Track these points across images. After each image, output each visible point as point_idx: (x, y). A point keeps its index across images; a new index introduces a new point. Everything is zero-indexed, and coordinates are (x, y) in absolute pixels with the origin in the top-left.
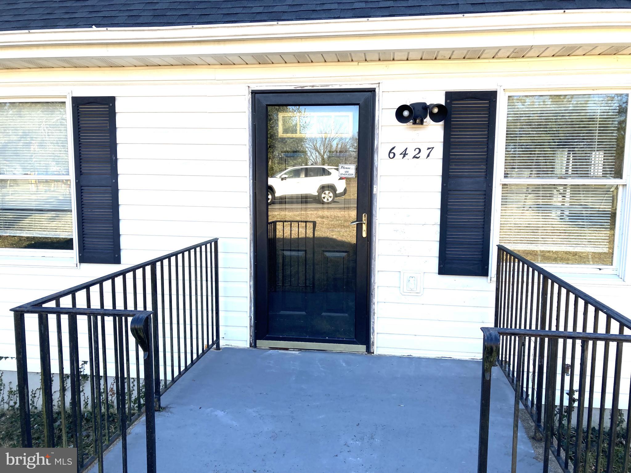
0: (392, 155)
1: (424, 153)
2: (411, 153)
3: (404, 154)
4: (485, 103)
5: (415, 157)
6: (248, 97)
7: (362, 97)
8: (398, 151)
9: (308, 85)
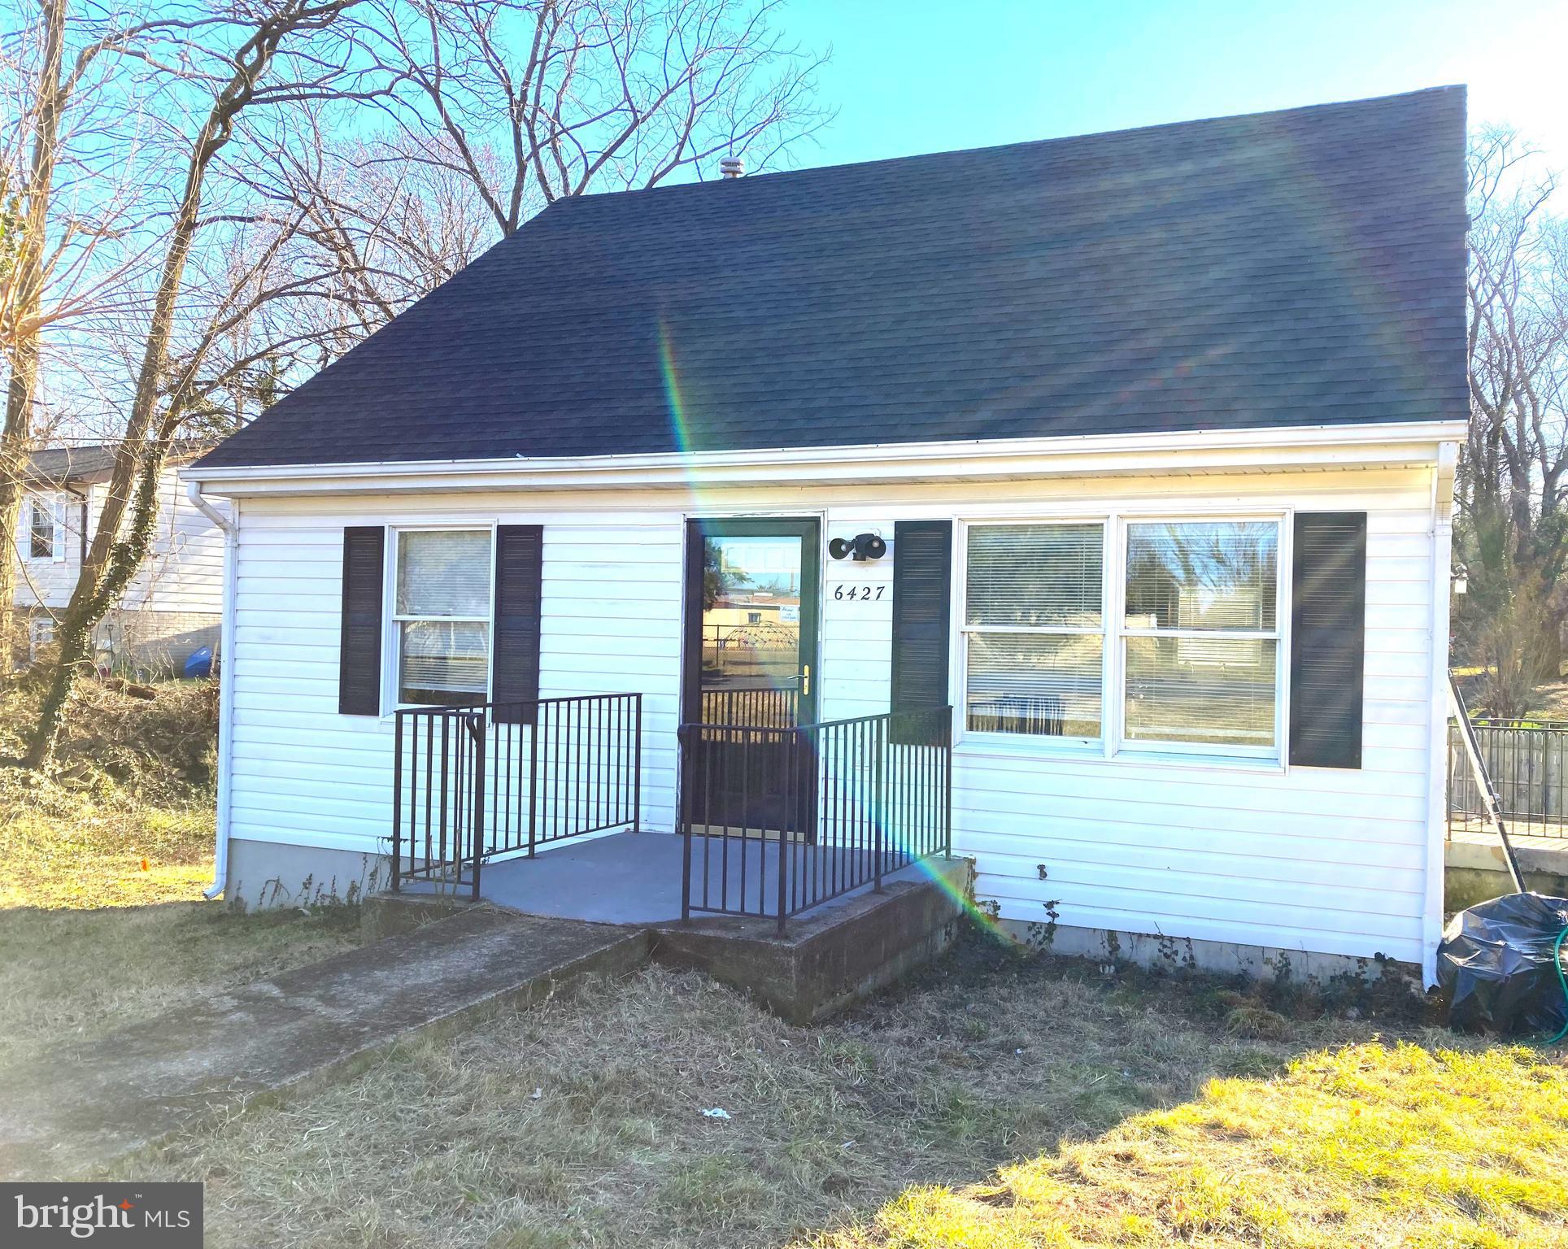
0: (838, 596)
1: (874, 593)
2: (860, 593)
3: (852, 594)
4: (938, 535)
5: (863, 598)
6: (683, 526)
7: (805, 526)
8: (845, 591)
9: (748, 513)
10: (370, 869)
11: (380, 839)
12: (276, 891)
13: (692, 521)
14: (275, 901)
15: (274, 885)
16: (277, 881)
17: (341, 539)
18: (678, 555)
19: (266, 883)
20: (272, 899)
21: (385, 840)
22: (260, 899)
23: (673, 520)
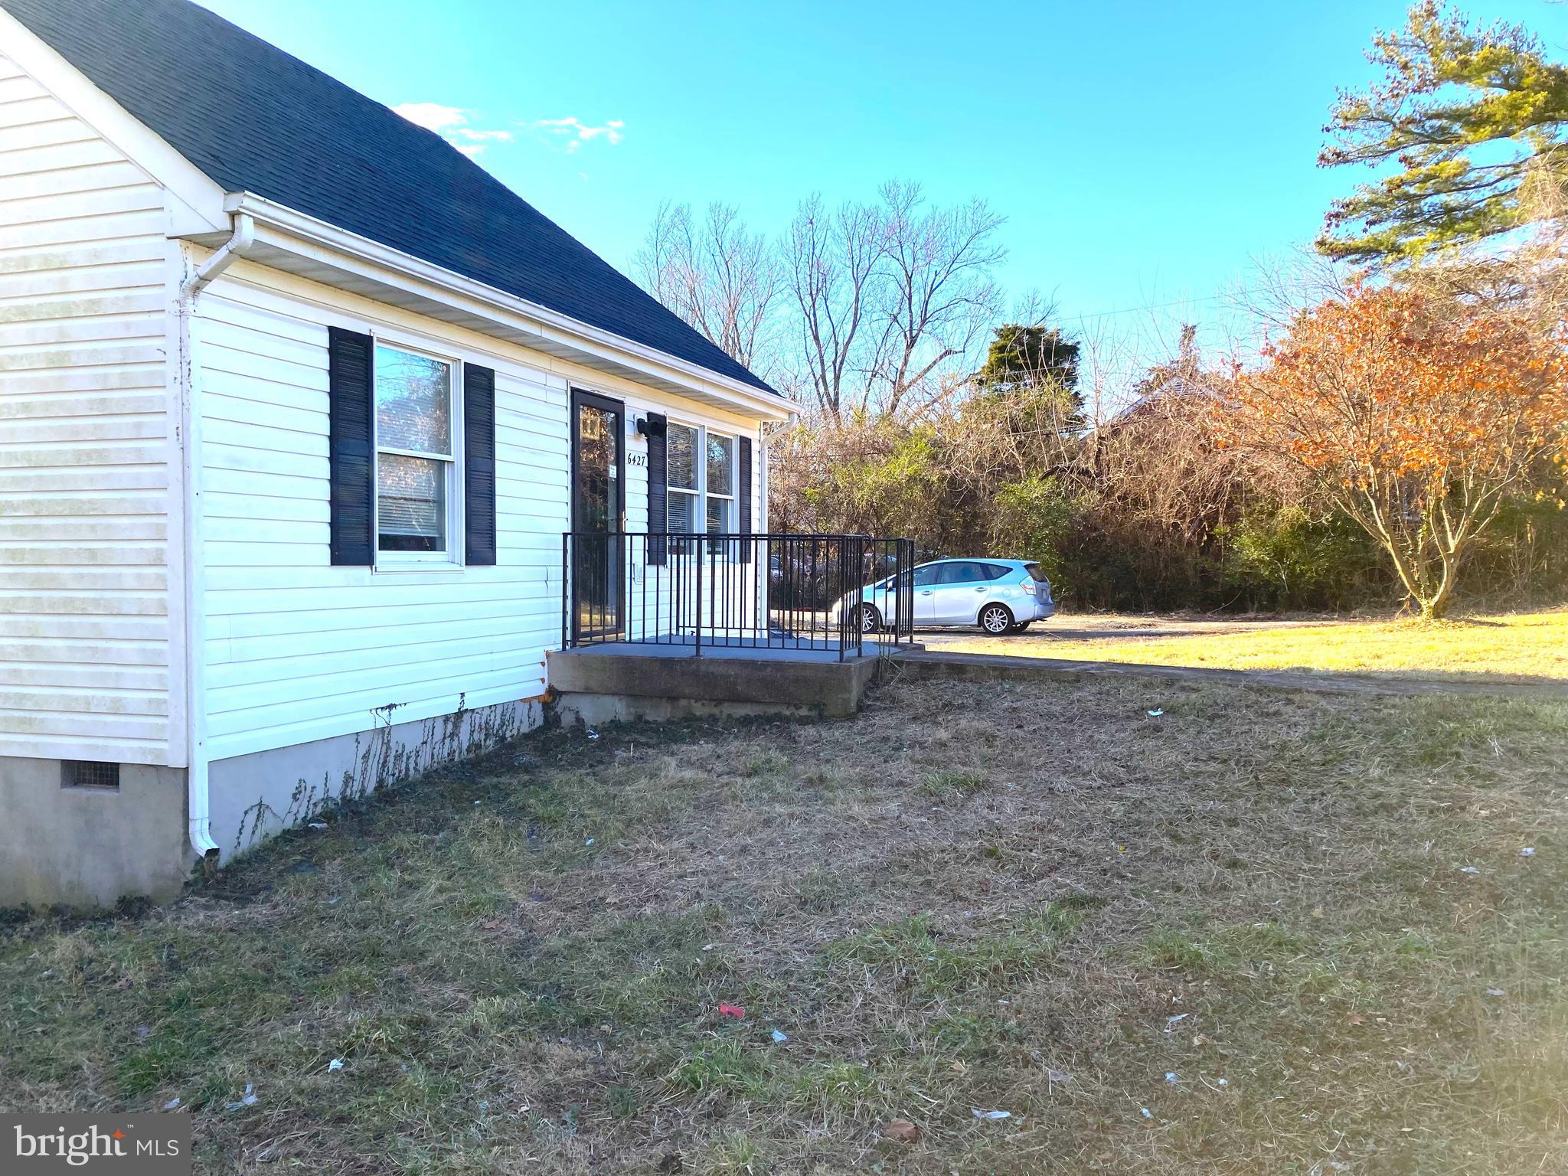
3: (634, 460)
10: (363, 749)
11: (374, 712)
12: (258, 819)
13: (573, 390)
14: (258, 832)
15: (255, 811)
16: (260, 804)
17: (324, 340)
18: (566, 416)
19: (246, 813)
20: (253, 832)
21: (379, 711)
22: (238, 838)
23: (562, 385)
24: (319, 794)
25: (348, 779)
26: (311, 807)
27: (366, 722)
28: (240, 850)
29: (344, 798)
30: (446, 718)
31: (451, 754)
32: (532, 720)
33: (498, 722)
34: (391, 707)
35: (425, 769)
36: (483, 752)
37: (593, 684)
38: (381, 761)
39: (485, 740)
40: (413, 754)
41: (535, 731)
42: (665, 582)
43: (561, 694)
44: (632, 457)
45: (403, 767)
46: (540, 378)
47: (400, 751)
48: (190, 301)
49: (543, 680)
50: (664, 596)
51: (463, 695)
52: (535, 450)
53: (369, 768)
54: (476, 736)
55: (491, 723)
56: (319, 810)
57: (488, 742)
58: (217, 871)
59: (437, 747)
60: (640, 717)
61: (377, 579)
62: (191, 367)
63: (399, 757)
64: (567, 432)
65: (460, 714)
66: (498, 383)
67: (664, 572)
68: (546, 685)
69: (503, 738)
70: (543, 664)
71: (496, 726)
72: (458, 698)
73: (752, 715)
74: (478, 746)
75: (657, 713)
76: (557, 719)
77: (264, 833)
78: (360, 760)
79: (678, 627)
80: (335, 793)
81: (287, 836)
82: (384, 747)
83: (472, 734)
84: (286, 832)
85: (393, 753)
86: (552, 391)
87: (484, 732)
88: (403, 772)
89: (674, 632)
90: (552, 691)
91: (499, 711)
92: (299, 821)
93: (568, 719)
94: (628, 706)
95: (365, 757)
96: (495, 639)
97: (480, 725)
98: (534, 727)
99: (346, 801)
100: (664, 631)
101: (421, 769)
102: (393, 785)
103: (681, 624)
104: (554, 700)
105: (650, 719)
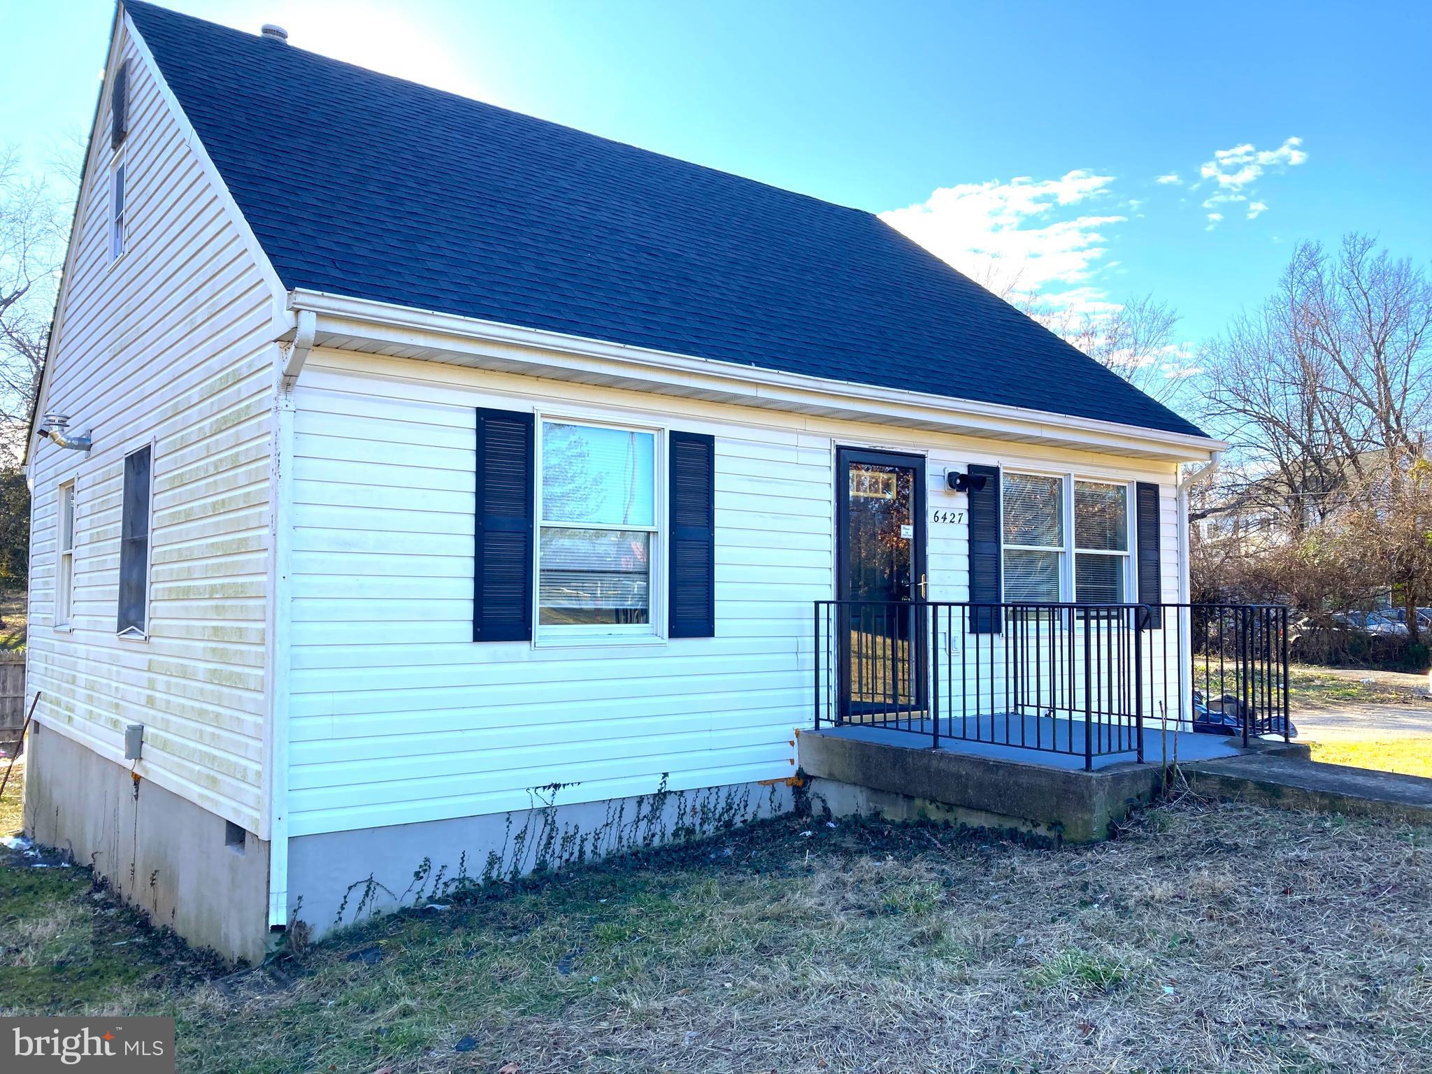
0: (936, 519)
1: (957, 518)
2: (949, 517)
3: (944, 518)
5: (951, 521)
6: (833, 452)
10: (516, 829)
11: (532, 791)
12: (367, 894)
13: (839, 448)
14: (366, 909)
15: (364, 887)
16: (370, 881)
17: (471, 421)
18: (830, 477)
19: (350, 888)
20: (360, 909)
21: (540, 791)
22: (339, 913)
23: (825, 444)
24: (453, 872)
25: (493, 860)
26: (441, 886)
27: (520, 801)
28: (342, 925)
29: (488, 878)
30: (641, 800)
31: (648, 839)
32: (776, 804)
33: (722, 804)
34: (556, 786)
35: (609, 853)
36: (698, 837)
37: (836, 773)
38: (543, 843)
39: (701, 825)
40: (591, 837)
41: (779, 819)
42: (1000, 652)
43: (811, 778)
44: (940, 515)
45: (577, 849)
46: (790, 439)
47: (571, 832)
48: (282, 397)
49: (792, 761)
50: (1000, 669)
51: (666, 775)
52: (777, 515)
53: (525, 850)
54: (688, 821)
55: (711, 806)
56: (451, 889)
57: (706, 827)
58: (306, 946)
59: (627, 830)
60: (877, 814)
61: (538, 655)
62: (280, 458)
63: (567, 839)
64: (831, 494)
65: (661, 796)
66: (719, 448)
67: (999, 641)
68: (796, 767)
69: (729, 824)
70: (792, 743)
71: (719, 810)
72: (659, 779)
73: (986, 826)
74: (690, 831)
75: (894, 812)
76: (808, 806)
77: (374, 910)
78: (512, 841)
79: (1016, 705)
80: (476, 872)
81: (405, 915)
82: (548, 828)
83: (681, 816)
84: (404, 910)
85: (561, 834)
86: (803, 451)
87: (700, 815)
88: (576, 854)
89: (1011, 710)
90: (800, 774)
91: (723, 794)
92: (424, 900)
93: (816, 808)
94: (868, 801)
95: (520, 837)
96: (715, 715)
97: (694, 808)
98: (780, 813)
99: (490, 883)
100: (1000, 709)
101: (603, 852)
102: (559, 868)
103: (1020, 702)
104: (804, 785)
105: (888, 817)
